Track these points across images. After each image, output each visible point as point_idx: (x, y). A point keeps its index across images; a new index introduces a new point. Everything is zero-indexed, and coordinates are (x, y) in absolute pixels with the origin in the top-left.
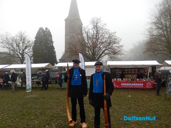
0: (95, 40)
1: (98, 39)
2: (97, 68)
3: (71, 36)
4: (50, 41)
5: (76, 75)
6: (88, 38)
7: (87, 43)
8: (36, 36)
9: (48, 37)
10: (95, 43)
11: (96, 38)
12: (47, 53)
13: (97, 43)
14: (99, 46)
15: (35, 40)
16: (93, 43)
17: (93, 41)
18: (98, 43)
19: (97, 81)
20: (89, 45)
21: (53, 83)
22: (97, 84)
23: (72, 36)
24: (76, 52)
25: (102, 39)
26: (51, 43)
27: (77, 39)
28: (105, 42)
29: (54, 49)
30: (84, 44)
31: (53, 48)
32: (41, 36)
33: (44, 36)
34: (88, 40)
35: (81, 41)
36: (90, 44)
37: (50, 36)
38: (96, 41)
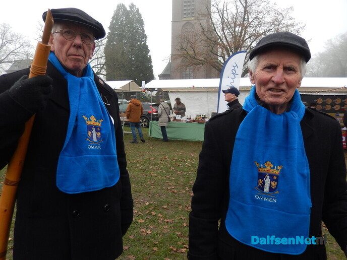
0: (240, 28)
1: (246, 27)
2: (266, 75)
3: (184, 22)
4: (139, 34)
5: (93, 119)
6: (223, 24)
7: (220, 38)
8: (112, 23)
9: (136, 26)
10: (240, 37)
11: (242, 25)
12: (134, 61)
13: (244, 36)
14: (249, 44)
15: (110, 31)
16: (234, 37)
17: (235, 31)
18: (247, 36)
19: (268, 167)
20: (224, 41)
21: (142, 125)
22: (271, 189)
23: (188, 23)
24: (195, 58)
25: (256, 26)
26: (142, 38)
27: (197, 27)
28: (263, 33)
29: (149, 51)
30: (213, 39)
31: (145, 49)
32: (121, 23)
33: (126, 24)
34: (223, 30)
35: (206, 33)
36: (226, 40)
37: (141, 22)
38: (241, 33)
